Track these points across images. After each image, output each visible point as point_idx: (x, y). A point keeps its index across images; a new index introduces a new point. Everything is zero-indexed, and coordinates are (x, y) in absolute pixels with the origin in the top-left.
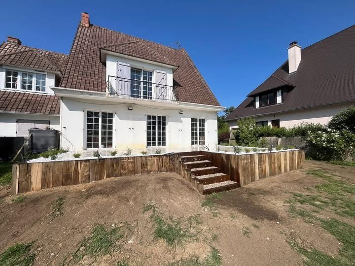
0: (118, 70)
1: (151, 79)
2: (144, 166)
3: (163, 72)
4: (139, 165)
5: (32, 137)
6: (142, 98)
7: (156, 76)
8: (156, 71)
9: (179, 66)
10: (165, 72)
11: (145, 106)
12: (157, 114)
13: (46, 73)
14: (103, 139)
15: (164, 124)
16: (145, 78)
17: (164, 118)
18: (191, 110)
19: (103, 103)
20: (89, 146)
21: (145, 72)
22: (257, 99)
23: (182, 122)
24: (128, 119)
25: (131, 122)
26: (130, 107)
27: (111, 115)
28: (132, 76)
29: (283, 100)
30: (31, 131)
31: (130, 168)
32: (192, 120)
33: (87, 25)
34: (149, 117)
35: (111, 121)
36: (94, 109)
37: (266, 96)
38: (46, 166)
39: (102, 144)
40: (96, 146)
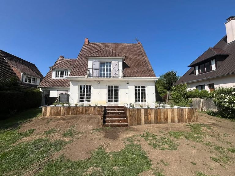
0: (93, 65)
1: (110, 66)
2: (87, 111)
3: (116, 61)
4: (85, 110)
5: (60, 97)
6: (105, 77)
7: (113, 64)
8: (113, 61)
9: (125, 57)
10: (118, 61)
11: (106, 81)
12: (113, 84)
13: (68, 70)
14: (87, 98)
15: (118, 90)
16: (107, 66)
17: (118, 87)
18: (134, 81)
19: (87, 81)
20: (80, 101)
21: (107, 63)
22: (197, 68)
23: (128, 88)
24: (98, 88)
25: (99, 89)
26: (99, 82)
27: (90, 87)
28: (101, 66)
29: (216, 68)
30: (60, 95)
31: (80, 111)
32: (136, 87)
33: (87, 44)
34: (109, 87)
35: (90, 89)
36: (83, 84)
37: (203, 65)
38: (52, 108)
39: (86, 100)
40: (83, 101)
